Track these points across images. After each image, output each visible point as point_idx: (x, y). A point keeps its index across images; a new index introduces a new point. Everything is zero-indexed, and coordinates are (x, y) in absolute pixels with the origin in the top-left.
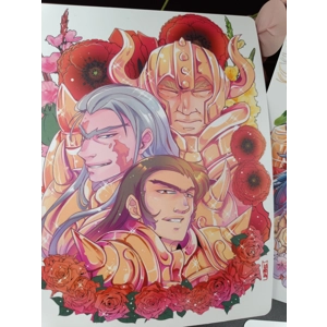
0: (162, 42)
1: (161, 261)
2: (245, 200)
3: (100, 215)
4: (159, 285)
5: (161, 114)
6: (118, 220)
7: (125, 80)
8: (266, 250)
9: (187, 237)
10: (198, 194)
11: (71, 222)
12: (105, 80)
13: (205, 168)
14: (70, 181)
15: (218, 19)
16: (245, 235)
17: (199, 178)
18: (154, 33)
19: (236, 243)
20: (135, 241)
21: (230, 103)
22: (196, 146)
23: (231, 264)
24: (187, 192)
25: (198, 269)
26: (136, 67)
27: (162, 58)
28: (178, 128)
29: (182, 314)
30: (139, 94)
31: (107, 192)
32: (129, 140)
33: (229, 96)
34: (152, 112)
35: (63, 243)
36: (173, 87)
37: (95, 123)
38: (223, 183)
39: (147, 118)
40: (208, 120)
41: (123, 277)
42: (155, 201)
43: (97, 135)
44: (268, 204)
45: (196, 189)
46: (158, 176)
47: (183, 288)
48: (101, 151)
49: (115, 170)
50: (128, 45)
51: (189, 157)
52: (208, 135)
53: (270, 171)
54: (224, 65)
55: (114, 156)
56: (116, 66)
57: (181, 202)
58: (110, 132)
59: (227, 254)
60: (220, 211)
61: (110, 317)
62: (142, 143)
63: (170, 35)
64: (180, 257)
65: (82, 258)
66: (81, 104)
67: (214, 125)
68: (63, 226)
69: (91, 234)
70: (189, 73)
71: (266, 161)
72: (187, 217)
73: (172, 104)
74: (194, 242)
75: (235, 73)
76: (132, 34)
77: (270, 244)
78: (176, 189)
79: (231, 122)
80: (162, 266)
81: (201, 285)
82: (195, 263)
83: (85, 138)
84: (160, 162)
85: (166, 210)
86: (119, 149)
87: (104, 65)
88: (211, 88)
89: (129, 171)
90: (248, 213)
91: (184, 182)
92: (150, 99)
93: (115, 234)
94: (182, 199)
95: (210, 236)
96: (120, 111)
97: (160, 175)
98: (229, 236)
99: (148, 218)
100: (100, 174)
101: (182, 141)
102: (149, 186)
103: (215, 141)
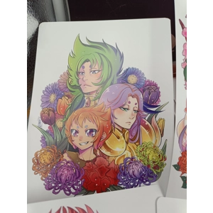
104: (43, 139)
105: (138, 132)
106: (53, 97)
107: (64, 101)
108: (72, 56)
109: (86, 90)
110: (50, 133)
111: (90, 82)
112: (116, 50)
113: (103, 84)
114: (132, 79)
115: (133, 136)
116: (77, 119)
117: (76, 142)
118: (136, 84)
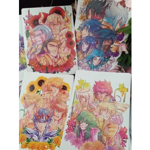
0: (50, 14)
1: (52, 60)
2: (69, 48)
3: (39, 51)
4: (52, 66)
5: (50, 30)
6: (43, 52)
7: (42, 24)
8: (75, 59)
9: (57, 56)
10: (59, 46)
11: (34, 53)
12: (38, 24)
13: (60, 41)
15: (63, 7)
16: (70, 55)
17: (59, 43)
18: (48, 12)
19: (68, 57)
20: (46, 56)
21: (65, 27)
22: (58, 37)
23: (67, 62)
24: (56, 46)
25: (60, 63)
26: (44, 21)
27: (50, 18)
28: (54, 33)
29: (58, 72)
30: (45, 27)
31: (40, 47)
32: (44, 36)
33: (65, 25)
34: (48, 30)
35: (32, 57)
36: (52, 24)
37: (37, 33)
38: (64, 44)
39: (47, 31)
40: (60, 31)
41: (45, 64)
43: (37, 35)
44: (75, 48)
45: (58, 45)
46: (50, 43)
47: (57, 66)
48: (38, 39)
49: (41, 42)
50: (42, 16)
51: (56, 39)
52: (60, 34)
53: (75, 41)
54: (64, 18)
55: (41, 40)
56: (40, 21)
57: (55, 48)
58: (40, 35)
59: (66, 59)
60: (64, 50)
61: (43, 72)
62: (46, 36)
63: (52, 12)
64: (56, 60)
65: (36, 60)
66: (34, 30)
67: (61, 32)
68: (32, 53)
69: (38, 55)
70: (56, 21)
71: (74, 39)
72: (57, 51)
73: (52, 28)
74: (59, 56)
75: (66, 19)
76: (43, 13)
77: (76, 57)
78: (54, 46)
79: (65, 31)
80: (52, 62)
81: (61, 66)
82: (59, 61)
83: (35, 36)
84: (50, 40)
85: (52, 50)
86: (42, 38)
87: (38, 21)
88: (61, 24)
89: (44, 42)
90: (70, 50)
91: (56, 44)
92: (47, 27)
93: (42, 55)
94: (55, 47)
95: (62, 55)
96: (41, 30)
97: (51, 43)
98: (66, 55)
99: (49, 52)
100: (38, 43)
101: (55, 36)
102: (48, 45)
103: (62, 35)
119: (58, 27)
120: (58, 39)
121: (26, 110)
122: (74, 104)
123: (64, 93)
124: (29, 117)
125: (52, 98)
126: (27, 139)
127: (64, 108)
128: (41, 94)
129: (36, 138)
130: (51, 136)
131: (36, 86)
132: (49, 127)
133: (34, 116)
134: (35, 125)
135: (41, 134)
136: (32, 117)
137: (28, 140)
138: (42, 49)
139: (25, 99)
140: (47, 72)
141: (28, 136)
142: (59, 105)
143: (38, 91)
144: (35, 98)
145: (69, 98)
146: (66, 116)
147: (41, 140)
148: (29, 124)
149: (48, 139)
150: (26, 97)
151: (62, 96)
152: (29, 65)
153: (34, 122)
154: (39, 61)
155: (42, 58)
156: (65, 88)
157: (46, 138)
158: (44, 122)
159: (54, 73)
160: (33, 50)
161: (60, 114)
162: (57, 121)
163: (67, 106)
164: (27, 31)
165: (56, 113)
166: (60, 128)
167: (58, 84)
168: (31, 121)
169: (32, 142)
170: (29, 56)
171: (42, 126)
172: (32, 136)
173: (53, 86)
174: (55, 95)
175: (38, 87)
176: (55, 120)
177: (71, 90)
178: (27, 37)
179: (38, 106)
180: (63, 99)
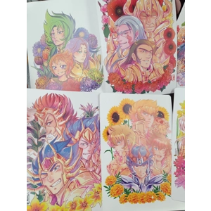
1: (142, 74)
2: (168, 54)
3: (124, 60)
4: (141, 82)
5: (141, 25)
6: (130, 61)
7: (129, 13)
8: (174, 71)
9: (150, 66)
10: (153, 52)
11: (116, 62)
12: (122, 14)
13: (156, 43)
14: (115, 49)
16: (167, 66)
17: (153, 47)
19: (165, 68)
20: (135, 68)
21: (164, 20)
22: (153, 36)
23: (163, 75)
24: (150, 52)
25: (153, 77)
28: (147, 30)
29: (148, 92)
30: (133, 19)
31: (126, 52)
33: (163, 17)
34: (138, 25)
35: (114, 68)
36: (144, 15)
38: (161, 48)
39: (137, 27)
40: (156, 26)
41: (131, 80)
42: (141, 55)
43: (122, 33)
44: (175, 55)
46: (141, 46)
47: (149, 83)
48: (123, 39)
49: (128, 45)
52: (156, 32)
53: (176, 43)
55: (127, 40)
56: (125, 9)
57: (148, 55)
58: (126, 32)
59: (162, 72)
60: (160, 58)
61: (127, 92)
62: (136, 36)
64: (148, 73)
65: (119, 74)
66: (116, 23)
67: (158, 28)
68: (114, 63)
69: (122, 66)
70: (150, 9)
71: (175, 40)
72: (150, 60)
73: (144, 21)
74: (152, 68)
77: (175, 69)
78: (147, 51)
79: (164, 27)
80: (142, 76)
81: (154, 82)
82: (152, 75)
83: (118, 35)
85: (144, 58)
86: (128, 37)
87: (121, 8)
88: (157, 15)
89: (132, 45)
92: (137, 20)
93: (129, 66)
94: (149, 54)
95: (157, 66)
96: (128, 25)
99: (138, 60)
100: (124, 46)
101: (148, 34)
102: (138, 50)
103: (159, 34)
104: (38, 73)
105: (88, 63)
106: (39, 50)
107: (46, 51)
108: (46, 24)
109: (57, 44)
110: (42, 69)
111: (58, 38)
112: (71, 18)
113: (66, 39)
114: (82, 34)
115: (86, 66)
116: (54, 60)
117: (56, 72)
118: (84, 37)
119: (153, 20)
120: (152, 40)
121: (114, 150)
122: (179, 138)
123: (162, 122)
124: (121, 160)
125: (146, 130)
126: (125, 190)
127: (166, 143)
128: (130, 125)
129: (136, 187)
130: (156, 183)
131: (121, 114)
132: (151, 171)
133: (128, 158)
134: (131, 170)
135: (142, 182)
136: (125, 159)
137: (127, 192)
138: (129, 56)
139: (108, 134)
140: (134, 93)
141: (126, 186)
142: (158, 140)
143: (125, 122)
144: (122, 131)
145: (170, 129)
146: (171, 154)
147: (144, 190)
148: (123, 170)
149: (152, 188)
150: (110, 132)
151: (160, 127)
152: (108, 82)
153: (129, 166)
154: (123, 75)
155: (128, 71)
156: (161, 115)
157: (150, 187)
158: (143, 165)
159: (143, 92)
160: (116, 58)
161: (162, 153)
162: (160, 163)
163: (169, 141)
164: (106, 26)
165: (157, 151)
166: (166, 170)
167: (151, 110)
168: (125, 166)
169: (132, 194)
170: (109, 68)
171: (141, 171)
172: (131, 186)
173: (145, 112)
174: (150, 126)
175: (124, 115)
176: (157, 161)
177: (170, 118)
178: (106, 36)
179: (129, 143)
180: (161, 131)
